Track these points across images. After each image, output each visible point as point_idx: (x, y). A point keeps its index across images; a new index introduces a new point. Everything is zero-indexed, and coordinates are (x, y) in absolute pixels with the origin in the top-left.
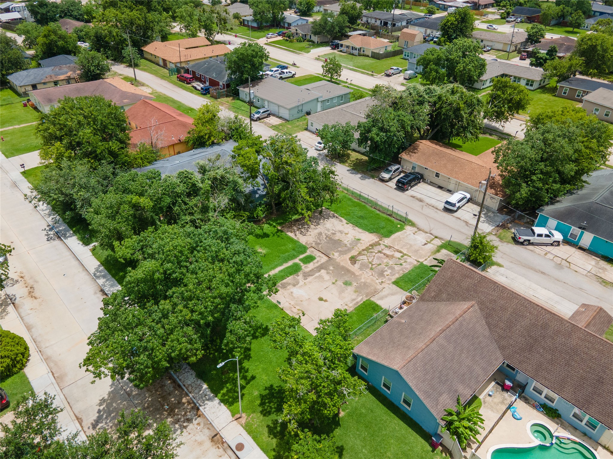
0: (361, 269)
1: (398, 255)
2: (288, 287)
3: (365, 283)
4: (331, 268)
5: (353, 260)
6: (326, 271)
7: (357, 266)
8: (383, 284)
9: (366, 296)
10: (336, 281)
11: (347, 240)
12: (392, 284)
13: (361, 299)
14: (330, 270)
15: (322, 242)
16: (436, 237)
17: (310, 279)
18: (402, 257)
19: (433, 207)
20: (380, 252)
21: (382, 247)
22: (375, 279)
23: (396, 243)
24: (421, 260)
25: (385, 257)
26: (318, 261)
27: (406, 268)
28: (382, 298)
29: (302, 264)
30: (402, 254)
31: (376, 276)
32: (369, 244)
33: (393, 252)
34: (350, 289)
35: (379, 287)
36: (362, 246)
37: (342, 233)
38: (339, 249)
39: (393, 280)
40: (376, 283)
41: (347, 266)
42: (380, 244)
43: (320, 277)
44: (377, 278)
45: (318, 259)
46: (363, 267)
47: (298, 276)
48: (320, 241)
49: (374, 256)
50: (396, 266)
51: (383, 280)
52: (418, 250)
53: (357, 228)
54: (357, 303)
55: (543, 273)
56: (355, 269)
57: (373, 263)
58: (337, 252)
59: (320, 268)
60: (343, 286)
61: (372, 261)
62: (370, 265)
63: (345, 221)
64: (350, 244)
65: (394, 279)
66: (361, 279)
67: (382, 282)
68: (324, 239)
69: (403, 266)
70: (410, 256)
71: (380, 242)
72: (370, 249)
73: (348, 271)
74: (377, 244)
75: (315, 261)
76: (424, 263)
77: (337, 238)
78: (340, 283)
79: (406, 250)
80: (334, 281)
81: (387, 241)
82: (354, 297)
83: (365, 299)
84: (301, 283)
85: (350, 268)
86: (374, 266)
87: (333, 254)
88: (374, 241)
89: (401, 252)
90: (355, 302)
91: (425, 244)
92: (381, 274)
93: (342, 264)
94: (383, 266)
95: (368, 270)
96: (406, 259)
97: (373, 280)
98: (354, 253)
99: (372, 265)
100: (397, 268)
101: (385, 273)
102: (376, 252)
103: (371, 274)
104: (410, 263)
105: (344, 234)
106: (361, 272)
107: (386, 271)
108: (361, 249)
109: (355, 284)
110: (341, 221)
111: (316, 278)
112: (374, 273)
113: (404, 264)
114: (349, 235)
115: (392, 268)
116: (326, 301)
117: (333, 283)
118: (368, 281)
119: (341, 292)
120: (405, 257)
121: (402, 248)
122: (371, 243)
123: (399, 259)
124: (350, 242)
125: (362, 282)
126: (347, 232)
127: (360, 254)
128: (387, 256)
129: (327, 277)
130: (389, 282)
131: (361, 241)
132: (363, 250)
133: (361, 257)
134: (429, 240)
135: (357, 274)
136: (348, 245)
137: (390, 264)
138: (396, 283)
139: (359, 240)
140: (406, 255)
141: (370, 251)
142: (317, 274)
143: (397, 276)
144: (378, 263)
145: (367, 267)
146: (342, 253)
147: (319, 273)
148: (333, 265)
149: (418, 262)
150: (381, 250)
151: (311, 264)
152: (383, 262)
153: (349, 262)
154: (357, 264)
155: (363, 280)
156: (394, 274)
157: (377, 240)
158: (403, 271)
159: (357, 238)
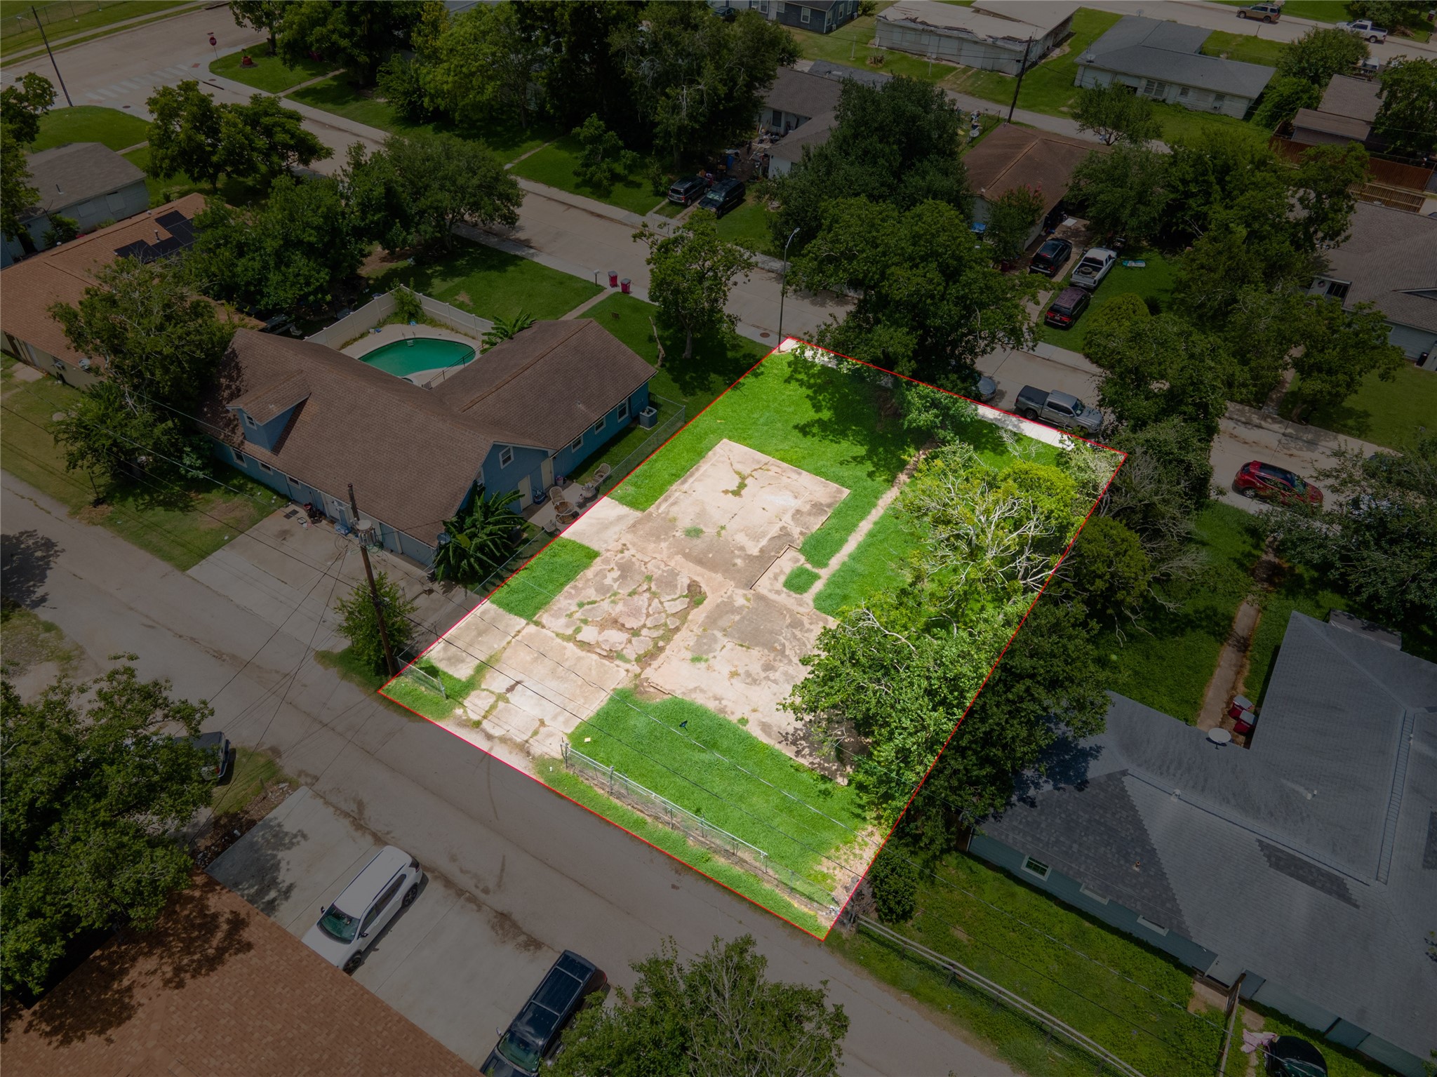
0: (674, 574)
1: (589, 634)
2: (808, 507)
3: (658, 539)
4: (739, 562)
5: (695, 595)
6: (749, 552)
7: (683, 581)
8: (620, 547)
9: (650, 514)
10: (719, 534)
11: (727, 654)
12: (602, 551)
13: (660, 508)
14: (739, 557)
15: (787, 633)
16: (477, 724)
17: (774, 531)
18: (578, 630)
19: (460, 892)
20: (635, 633)
21: (630, 653)
22: (639, 556)
23: (594, 672)
24: (532, 628)
25: (621, 620)
26: (776, 578)
27: (570, 596)
28: (620, 518)
29: (809, 566)
30: (579, 637)
31: (637, 564)
32: (667, 652)
33: (600, 639)
34: (686, 522)
35: (627, 538)
36: (685, 638)
37: (748, 674)
38: (737, 618)
39: (598, 560)
40: (634, 544)
41: (708, 573)
42: (638, 659)
43: (756, 538)
44: (634, 559)
45: (779, 585)
46: (669, 581)
47: (802, 533)
48: (795, 637)
49: (648, 615)
50: (593, 598)
51: (620, 555)
52: (536, 660)
53: (712, 705)
54: (666, 500)
55: (219, 656)
56: (688, 572)
57: (647, 595)
58: (742, 607)
59: (764, 560)
60: (702, 527)
61: (650, 600)
62: (654, 588)
63: (754, 730)
64: (715, 640)
65: (597, 565)
66: (669, 548)
67: (622, 552)
68: (787, 644)
69: (577, 600)
70: (557, 635)
71: (638, 670)
72: (661, 638)
73: (700, 562)
74: (645, 659)
75: (782, 579)
76: (523, 622)
77: (756, 652)
78: (710, 531)
79: (568, 654)
80: (723, 532)
81: (619, 676)
82: (675, 509)
83: (652, 509)
84: (787, 518)
85: (699, 569)
86: (645, 587)
87: (748, 600)
88: (655, 664)
89: (583, 645)
90: (671, 500)
91: (511, 689)
92: (626, 570)
93: (719, 577)
94: (624, 592)
95: (657, 573)
96: (567, 626)
97: (642, 550)
98: (699, 615)
99: (649, 589)
100: (591, 593)
101: (616, 574)
102: (644, 632)
103: (649, 566)
104: (556, 616)
105: (741, 671)
106: (672, 564)
107: (615, 580)
108: (684, 633)
109: (678, 534)
110: (765, 727)
111: (763, 534)
112: (643, 568)
113: (574, 608)
114: (726, 670)
115: (603, 590)
116: (726, 492)
117: (723, 528)
118: (652, 545)
119: (702, 514)
120: (569, 632)
121: (579, 659)
122: (663, 656)
123: (585, 622)
124: (718, 647)
125: (665, 540)
126: (734, 681)
127: (683, 616)
128: (616, 623)
129: (741, 539)
130: (608, 554)
131: (689, 655)
132: (677, 629)
133: (680, 605)
134: (501, 705)
135: (679, 558)
136: (719, 634)
137: (608, 601)
138: (592, 555)
139: (696, 660)
140: (569, 639)
141: (661, 632)
142: (764, 542)
143: (590, 573)
144: (636, 597)
145: (660, 582)
146: (726, 608)
147: (760, 545)
148: (739, 571)
149: (537, 624)
150: (634, 640)
151: (788, 570)
152: (625, 604)
153: (704, 588)
154: (685, 585)
155: (664, 545)
156: (596, 575)
157: (649, 673)
158: (575, 587)
159: (703, 665)
